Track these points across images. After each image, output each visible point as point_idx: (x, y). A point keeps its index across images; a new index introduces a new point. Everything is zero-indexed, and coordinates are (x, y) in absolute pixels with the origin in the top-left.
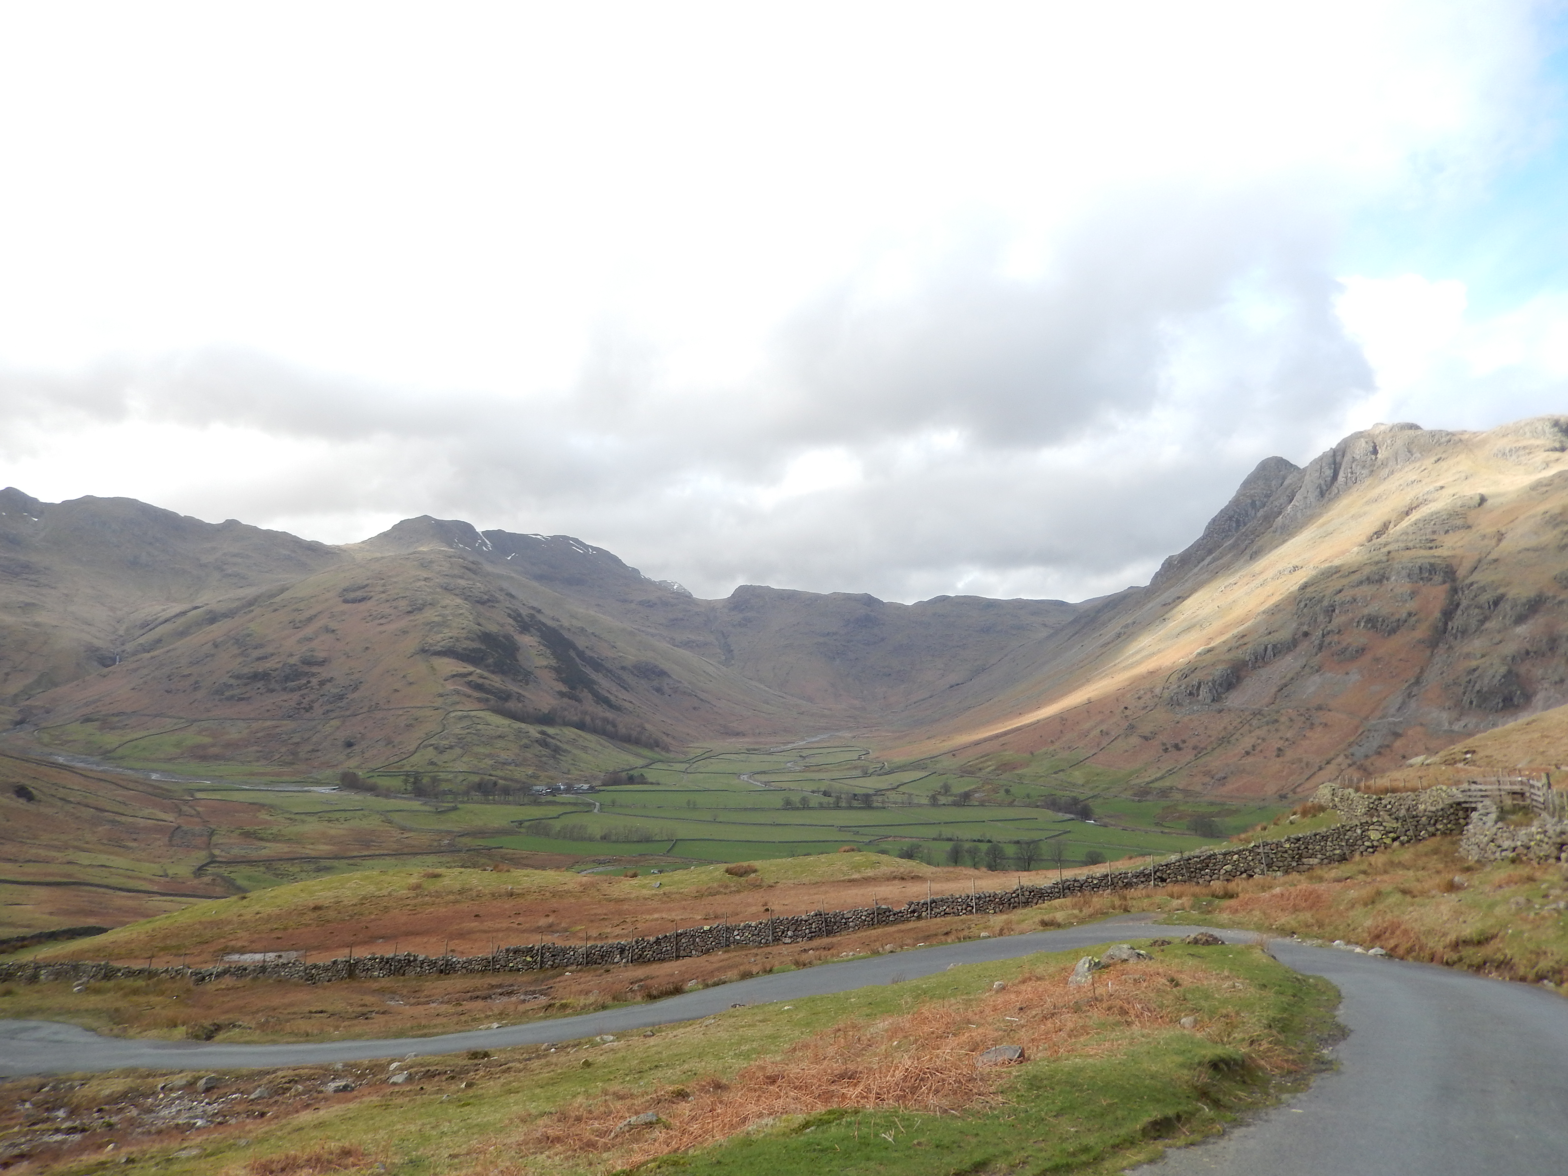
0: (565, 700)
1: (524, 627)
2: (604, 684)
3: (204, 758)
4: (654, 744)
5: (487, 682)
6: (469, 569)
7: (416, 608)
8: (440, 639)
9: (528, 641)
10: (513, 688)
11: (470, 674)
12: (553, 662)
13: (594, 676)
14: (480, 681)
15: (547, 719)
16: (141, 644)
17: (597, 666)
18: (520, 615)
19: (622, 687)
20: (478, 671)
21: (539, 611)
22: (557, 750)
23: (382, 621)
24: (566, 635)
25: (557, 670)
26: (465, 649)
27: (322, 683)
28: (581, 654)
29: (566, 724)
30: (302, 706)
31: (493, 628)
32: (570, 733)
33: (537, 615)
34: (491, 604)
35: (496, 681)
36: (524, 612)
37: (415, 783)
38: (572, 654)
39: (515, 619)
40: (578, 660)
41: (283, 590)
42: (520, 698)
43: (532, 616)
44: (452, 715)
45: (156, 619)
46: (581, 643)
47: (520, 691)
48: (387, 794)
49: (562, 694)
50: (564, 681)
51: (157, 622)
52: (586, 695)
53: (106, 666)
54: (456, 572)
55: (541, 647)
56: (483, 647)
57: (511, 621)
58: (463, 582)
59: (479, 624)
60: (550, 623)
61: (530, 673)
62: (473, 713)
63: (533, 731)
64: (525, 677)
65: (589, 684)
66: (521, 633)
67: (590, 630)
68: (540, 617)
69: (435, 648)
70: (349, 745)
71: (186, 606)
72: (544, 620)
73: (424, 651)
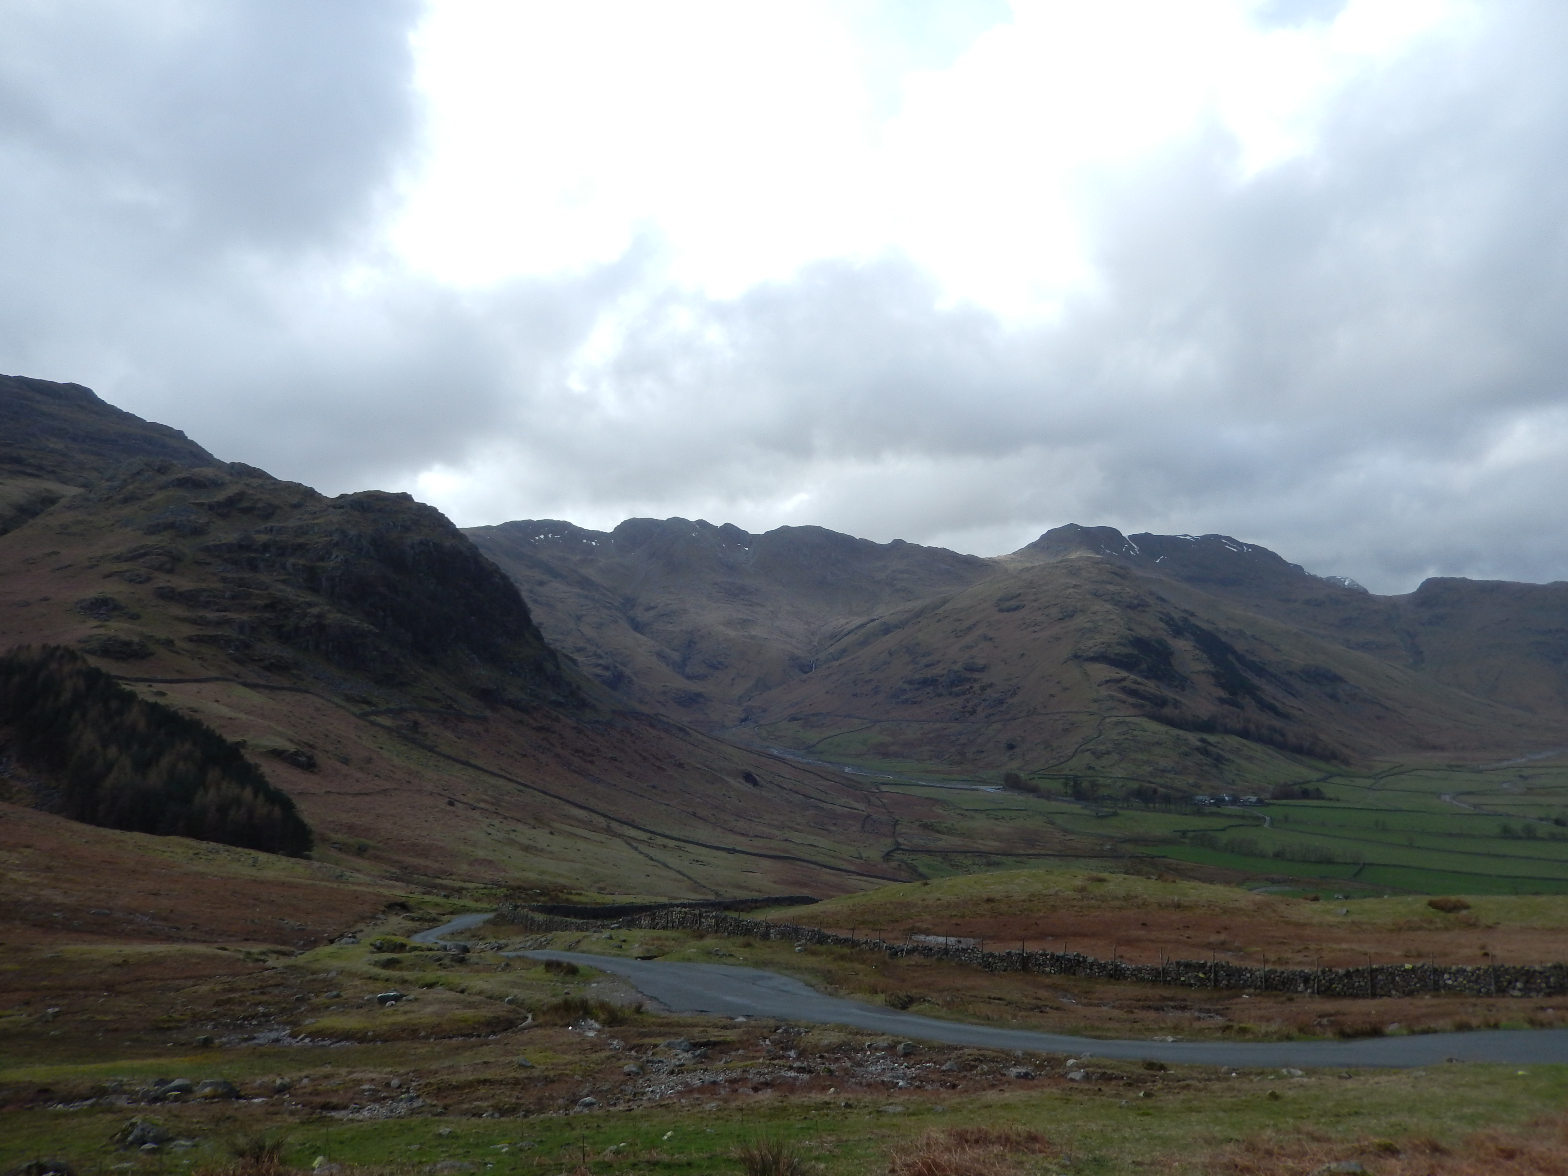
0: (1226, 707)
1: (1178, 631)
2: (1269, 690)
3: (886, 755)
4: (1331, 756)
5: (1141, 688)
6: (1117, 575)
7: (1068, 615)
8: (1092, 644)
9: (1182, 646)
10: (1169, 693)
11: (1124, 679)
12: (1211, 667)
13: (1256, 681)
14: (1135, 687)
15: (1207, 726)
16: (831, 653)
17: (1260, 670)
18: (1172, 619)
19: (1290, 693)
20: (1132, 676)
21: (1192, 614)
22: (1219, 759)
23: (1037, 628)
24: (1223, 638)
25: (1215, 675)
26: (1117, 654)
27: (983, 689)
28: (1240, 658)
29: (1228, 731)
30: (967, 709)
31: (1145, 633)
32: (1233, 741)
33: (1190, 618)
34: (1141, 608)
35: (1151, 686)
36: (1176, 615)
37: (1074, 786)
38: (1231, 657)
39: (1166, 623)
40: (1237, 664)
41: (944, 602)
42: (1176, 704)
43: (1185, 620)
44: (1108, 720)
45: (842, 631)
46: (1240, 646)
47: (1177, 697)
48: (1048, 795)
49: (1222, 701)
50: (1223, 686)
51: (843, 633)
52: (1248, 701)
53: (806, 673)
54: (1104, 578)
55: (1197, 652)
56: (1136, 652)
57: (1162, 625)
58: (1110, 588)
59: (1130, 629)
60: (1204, 626)
61: (1186, 679)
62: (1129, 719)
63: (1193, 738)
64: (1182, 682)
65: (1251, 690)
66: (1174, 637)
67: (1249, 633)
68: (1192, 620)
69: (1088, 653)
70: (1011, 747)
71: (865, 619)
72: (1198, 623)
73: (1077, 657)
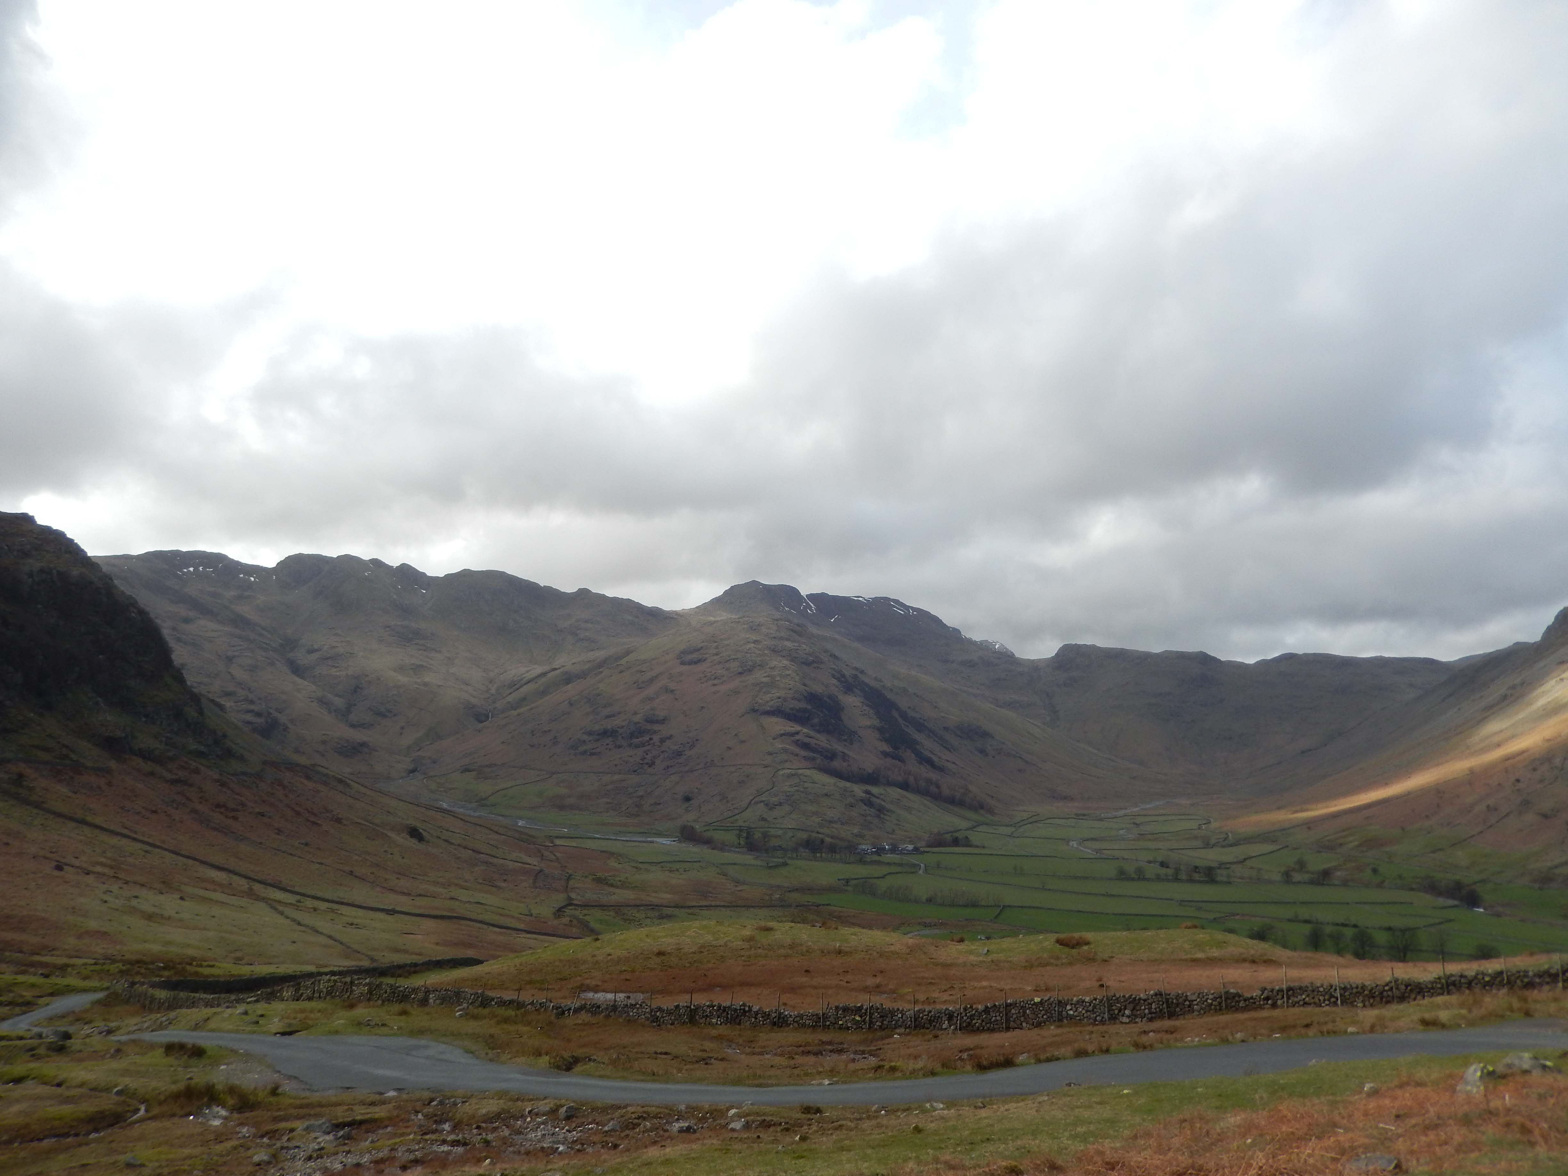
0: (890, 761)
1: (849, 688)
2: (927, 744)
3: (562, 808)
4: (979, 807)
5: (813, 741)
6: (795, 632)
7: (746, 670)
8: (769, 699)
9: (852, 702)
10: (838, 747)
11: (797, 733)
12: (876, 722)
13: (916, 736)
14: (807, 740)
15: (871, 779)
16: (509, 702)
17: (920, 726)
18: (843, 676)
19: (945, 747)
20: (805, 730)
21: (862, 672)
22: (881, 810)
23: (716, 682)
24: (889, 695)
25: (880, 730)
26: (792, 709)
27: (662, 741)
28: (904, 715)
29: (890, 783)
30: (646, 761)
31: (818, 689)
32: (895, 793)
33: (859, 675)
34: (815, 665)
35: (822, 740)
36: (848, 673)
37: (747, 838)
38: (895, 714)
39: (839, 680)
40: (900, 721)
41: (628, 653)
42: (845, 758)
43: (855, 677)
44: (781, 772)
45: (521, 680)
46: (903, 703)
47: (846, 751)
48: (722, 847)
49: (886, 755)
50: (886, 740)
51: (523, 682)
52: (909, 755)
53: (482, 722)
54: (782, 634)
55: (865, 708)
56: (809, 707)
57: (834, 681)
58: (788, 644)
59: (805, 685)
60: (872, 683)
61: (855, 733)
62: (800, 771)
63: (858, 790)
64: (850, 736)
65: (912, 744)
66: (846, 693)
67: (912, 691)
68: (862, 677)
69: (764, 707)
70: (687, 799)
71: (546, 668)
72: (866, 680)
73: (754, 711)
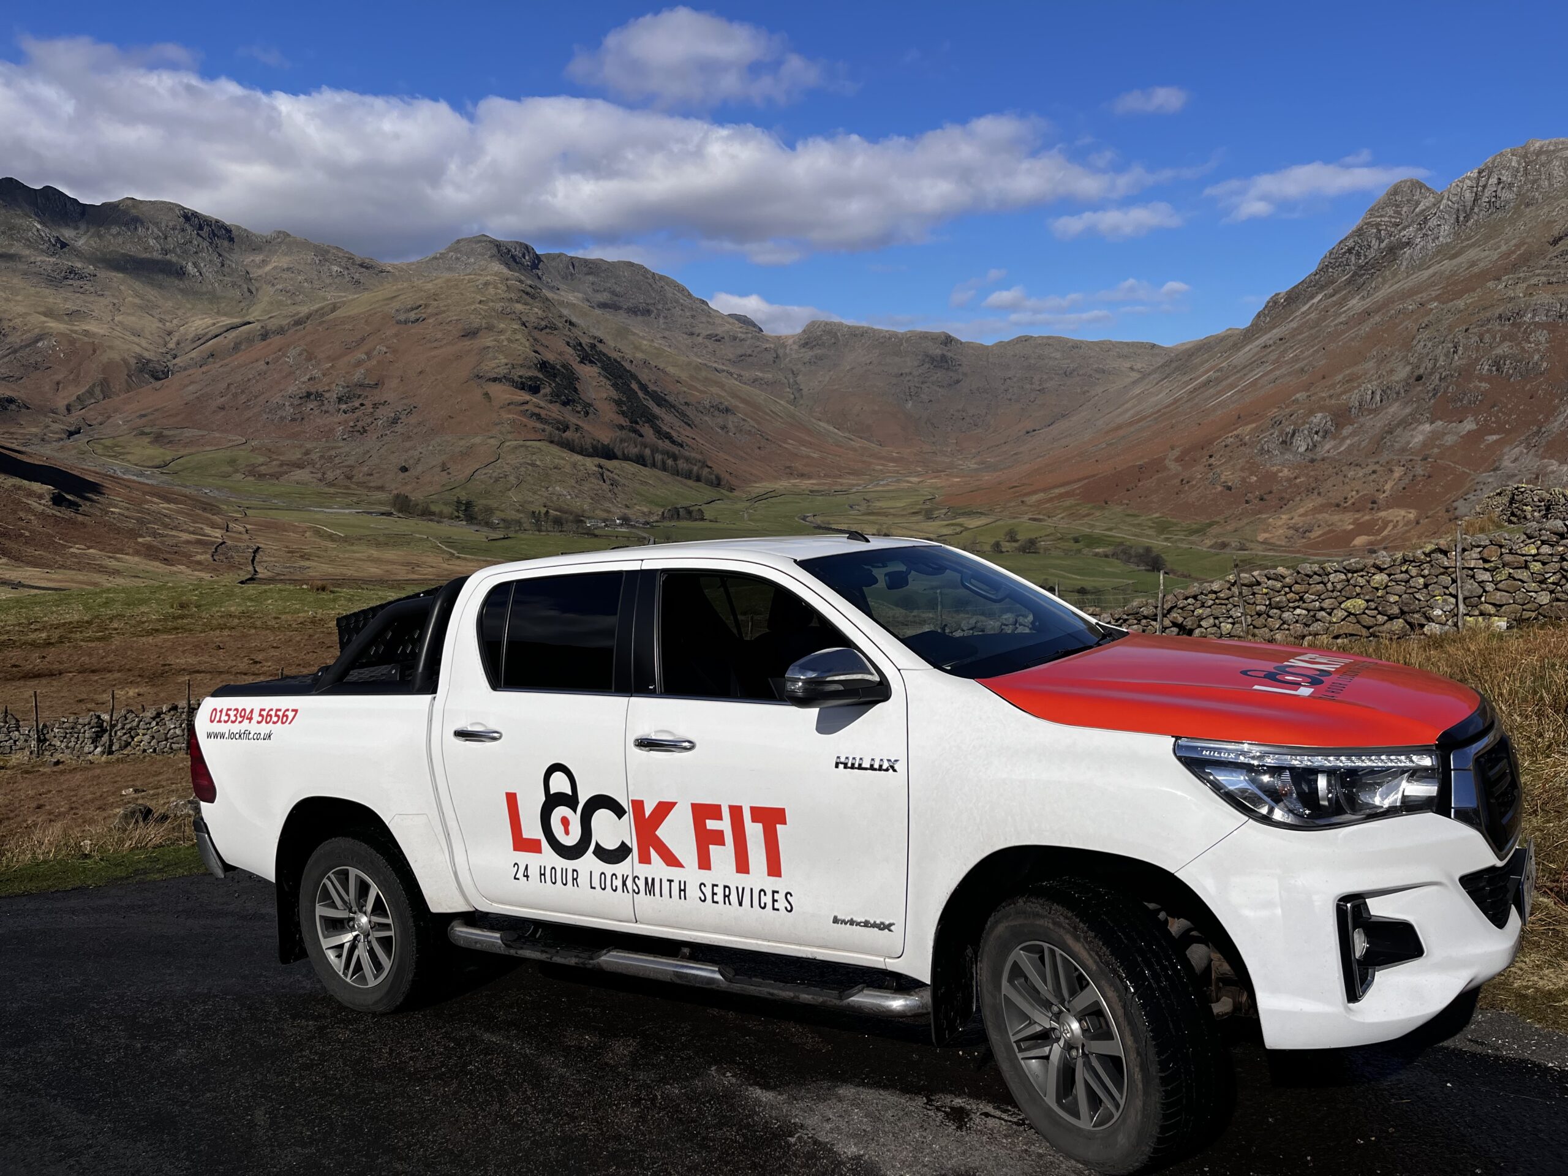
0: (623, 434)
1: (585, 359)
2: (668, 420)
3: (261, 476)
4: (717, 483)
5: (543, 413)
8: (497, 364)
9: (588, 373)
10: (573, 419)
11: (527, 403)
12: (614, 394)
13: (656, 410)
14: (537, 410)
15: (608, 453)
16: (192, 359)
17: (660, 400)
18: (580, 344)
19: (686, 423)
20: (534, 400)
22: (614, 483)
23: (435, 344)
24: (627, 365)
25: (618, 403)
26: (521, 377)
27: (375, 406)
28: (643, 387)
29: (626, 458)
30: (357, 428)
31: (550, 357)
32: (630, 467)
33: (598, 344)
34: (548, 330)
35: (555, 411)
36: (585, 341)
37: (466, 510)
38: (634, 386)
39: (574, 348)
40: (641, 394)
41: (334, 308)
42: (578, 428)
44: (508, 444)
45: (207, 333)
46: (644, 376)
47: (579, 423)
48: (439, 517)
50: (623, 413)
51: (209, 336)
53: (158, 379)
55: (601, 378)
56: (541, 376)
57: (570, 350)
59: (536, 352)
61: (590, 405)
62: (529, 443)
63: (591, 464)
64: (587, 409)
65: (651, 419)
66: (581, 362)
67: (653, 363)
68: (600, 347)
69: (489, 374)
70: (404, 469)
71: (237, 321)
73: (479, 377)
